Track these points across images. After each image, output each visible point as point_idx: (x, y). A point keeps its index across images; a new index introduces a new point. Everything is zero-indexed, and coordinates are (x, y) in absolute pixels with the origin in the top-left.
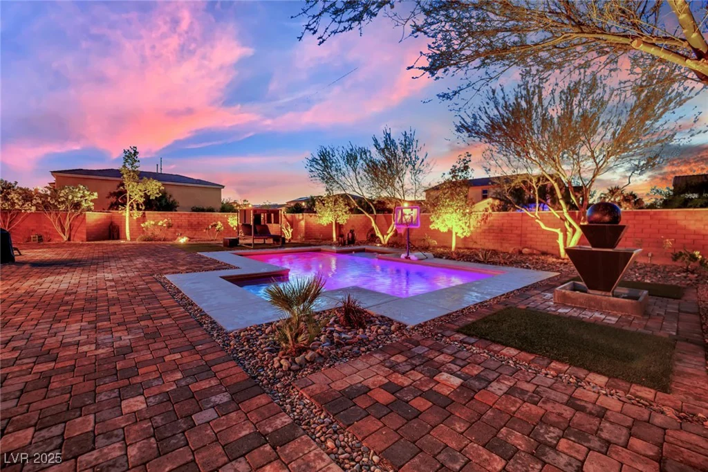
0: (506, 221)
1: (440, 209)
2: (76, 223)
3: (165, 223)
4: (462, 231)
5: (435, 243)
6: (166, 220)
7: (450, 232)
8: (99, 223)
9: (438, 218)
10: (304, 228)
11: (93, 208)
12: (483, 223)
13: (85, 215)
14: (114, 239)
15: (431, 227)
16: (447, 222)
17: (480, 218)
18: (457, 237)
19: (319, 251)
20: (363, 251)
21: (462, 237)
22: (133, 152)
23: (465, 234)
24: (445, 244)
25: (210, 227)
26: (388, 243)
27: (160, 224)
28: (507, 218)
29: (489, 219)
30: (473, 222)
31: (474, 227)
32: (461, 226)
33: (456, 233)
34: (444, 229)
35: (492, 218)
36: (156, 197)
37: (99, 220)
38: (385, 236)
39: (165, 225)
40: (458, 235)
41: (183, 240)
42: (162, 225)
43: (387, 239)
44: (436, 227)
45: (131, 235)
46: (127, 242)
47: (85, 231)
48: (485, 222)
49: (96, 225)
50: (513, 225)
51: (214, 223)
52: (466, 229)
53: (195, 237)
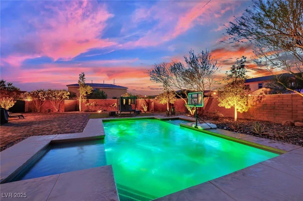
0: (278, 101)
1: (225, 94)
2: (61, 104)
3: (93, 104)
4: (241, 108)
5: (222, 115)
6: (94, 103)
7: (233, 108)
8: (71, 104)
9: (223, 100)
10: (153, 106)
11: (68, 98)
12: (258, 102)
13: (64, 101)
14: (77, 111)
15: (219, 105)
16: (230, 102)
17: (255, 99)
18: (238, 113)
19: (153, 118)
20: (178, 119)
21: (241, 112)
22: (83, 75)
23: (243, 110)
24: (230, 116)
25: (111, 106)
26: (194, 115)
27: (91, 104)
28: (279, 99)
29: (263, 99)
30: (250, 102)
31: (251, 105)
32: (240, 105)
33: (237, 109)
34: (228, 107)
35: (265, 99)
36: (90, 93)
37: (71, 103)
38: (193, 111)
39: (93, 105)
40: (238, 111)
41: (100, 112)
42: (92, 105)
43: (194, 113)
44: (222, 105)
45: (81, 109)
46: (79, 112)
47: (64, 108)
48: (260, 102)
49: (69, 105)
50: (284, 103)
51: (113, 104)
52: (245, 106)
53: (107, 110)
